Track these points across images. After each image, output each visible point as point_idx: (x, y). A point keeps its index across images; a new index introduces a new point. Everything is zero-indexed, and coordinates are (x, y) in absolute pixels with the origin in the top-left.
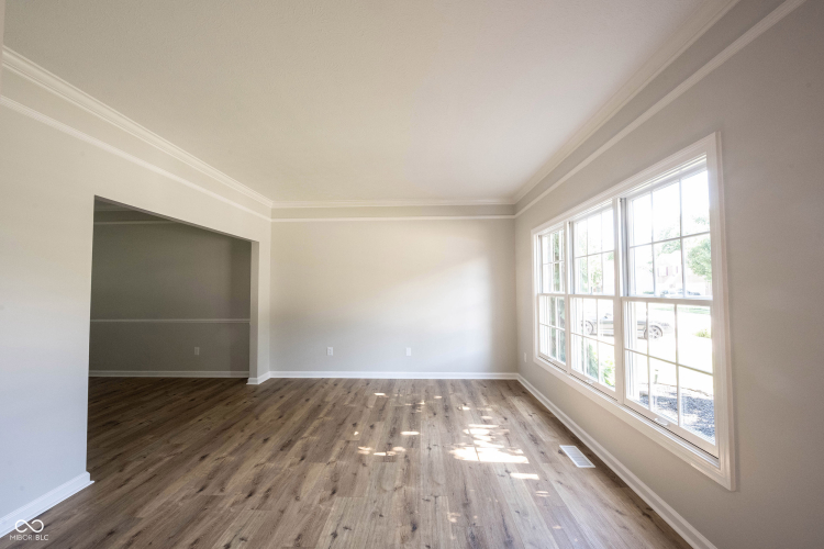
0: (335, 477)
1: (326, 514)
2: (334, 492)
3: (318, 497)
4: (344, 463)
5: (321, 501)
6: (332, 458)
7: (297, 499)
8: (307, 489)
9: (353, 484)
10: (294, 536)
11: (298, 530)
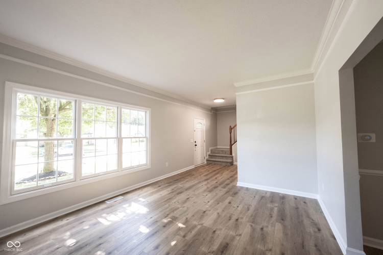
0: (202, 217)
1: (210, 206)
2: (205, 212)
3: (211, 212)
4: (195, 223)
5: (210, 210)
6: (199, 227)
7: (218, 213)
8: (214, 216)
9: (197, 213)
10: (219, 205)
11: (218, 205)
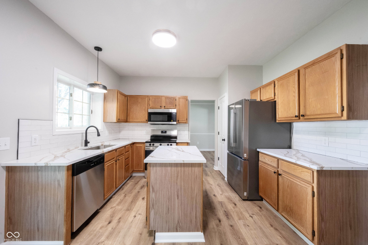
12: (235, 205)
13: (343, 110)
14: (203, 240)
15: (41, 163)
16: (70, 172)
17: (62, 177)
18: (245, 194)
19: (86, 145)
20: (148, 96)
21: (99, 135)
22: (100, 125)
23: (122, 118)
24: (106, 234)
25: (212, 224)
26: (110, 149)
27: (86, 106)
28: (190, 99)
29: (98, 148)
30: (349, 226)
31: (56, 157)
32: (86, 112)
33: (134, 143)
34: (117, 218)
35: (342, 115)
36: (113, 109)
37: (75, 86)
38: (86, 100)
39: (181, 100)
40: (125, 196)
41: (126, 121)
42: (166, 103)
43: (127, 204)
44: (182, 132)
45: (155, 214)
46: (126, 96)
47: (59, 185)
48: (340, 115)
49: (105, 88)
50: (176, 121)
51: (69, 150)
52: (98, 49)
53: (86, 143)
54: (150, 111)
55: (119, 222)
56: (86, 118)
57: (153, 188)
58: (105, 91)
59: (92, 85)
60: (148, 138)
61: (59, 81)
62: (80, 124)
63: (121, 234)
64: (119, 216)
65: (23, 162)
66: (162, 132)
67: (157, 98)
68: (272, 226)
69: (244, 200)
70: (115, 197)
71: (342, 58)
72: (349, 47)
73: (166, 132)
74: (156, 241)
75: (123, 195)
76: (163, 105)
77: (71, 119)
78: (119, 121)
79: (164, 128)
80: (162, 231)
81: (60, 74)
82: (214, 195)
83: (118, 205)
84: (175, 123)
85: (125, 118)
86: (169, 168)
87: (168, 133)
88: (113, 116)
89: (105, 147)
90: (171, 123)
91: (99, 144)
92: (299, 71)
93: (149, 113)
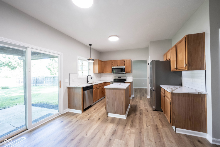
12: (148, 111)
13: (186, 66)
14: (125, 118)
15: (76, 87)
16: (83, 90)
17: (81, 91)
18: (154, 107)
19: (87, 82)
20: (112, 61)
21: (91, 79)
22: (92, 75)
23: (101, 71)
24: (93, 112)
25: (132, 115)
26: (95, 84)
27: (87, 67)
28: (132, 60)
29: (92, 83)
30: (189, 119)
31: (79, 85)
32: (87, 69)
33: (106, 82)
34: (97, 109)
35: (186, 68)
36: (97, 67)
37: (83, 60)
38: (87, 65)
39: (127, 61)
40: (101, 103)
41: (103, 73)
42: (120, 63)
43: (101, 106)
44: (129, 77)
45: (108, 106)
46: (102, 61)
47: (80, 93)
48: (185, 68)
49: (93, 60)
50: (125, 72)
51: (82, 84)
52: (90, 45)
53: (88, 81)
54: (112, 67)
55: (98, 110)
56: (87, 72)
57: (107, 97)
58: (93, 61)
59: (89, 59)
60: (112, 80)
61: (79, 59)
62: (85, 74)
63: (98, 113)
64: (98, 108)
65: (71, 86)
66: (119, 77)
67: (116, 61)
68: (160, 120)
69: (154, 110)
70: (98, 103)
71: (185, 42)
72: (188, 36)
73: (120, 77)
74: (109, 116)
75: (100, 103)
76: (119, 64)
77: (82, 73)
78: (99, 73)
79: (120, 75)
80: (111, 113)
81: (79, 57)
82: (140, 107)
83: (98, 105)
84: (124, 73)
85: (102, 71)
86: (112, 90)
87: (122, 78)
88: (97, 71)
89: (94, 83)
90: (122, 73)
91: (92, 82)
92: (176, 45)
93: (112, 69)
